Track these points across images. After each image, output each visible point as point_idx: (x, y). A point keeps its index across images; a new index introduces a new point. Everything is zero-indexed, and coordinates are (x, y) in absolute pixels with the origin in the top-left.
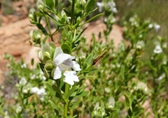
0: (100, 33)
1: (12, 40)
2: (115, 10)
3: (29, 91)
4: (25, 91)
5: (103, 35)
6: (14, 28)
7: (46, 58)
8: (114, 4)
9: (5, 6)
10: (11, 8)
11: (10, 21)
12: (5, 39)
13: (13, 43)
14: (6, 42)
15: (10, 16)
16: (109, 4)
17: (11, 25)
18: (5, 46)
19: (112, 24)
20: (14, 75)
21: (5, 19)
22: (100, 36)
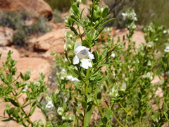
0: (124, 37)
1: (59, 42)
2: (136, 19)
3: (65, 78)
4: (63, 78)
5: (126, 38)
6: (61, 32)
7: (69, 49)
8: (135, 14)
9: (56, 16)
10: (60, 18)
11: (59, 27)
12: (54, 40)
13: (60, 44)
14: (55, 43)
15: (59, 24)
16: (131, 14)
17: (60, 30)
18: (54, 46)
19: (134, 30)
20: (58, 67)
21: (55, 26)
22: (124, 39)
